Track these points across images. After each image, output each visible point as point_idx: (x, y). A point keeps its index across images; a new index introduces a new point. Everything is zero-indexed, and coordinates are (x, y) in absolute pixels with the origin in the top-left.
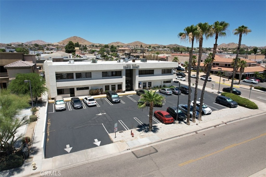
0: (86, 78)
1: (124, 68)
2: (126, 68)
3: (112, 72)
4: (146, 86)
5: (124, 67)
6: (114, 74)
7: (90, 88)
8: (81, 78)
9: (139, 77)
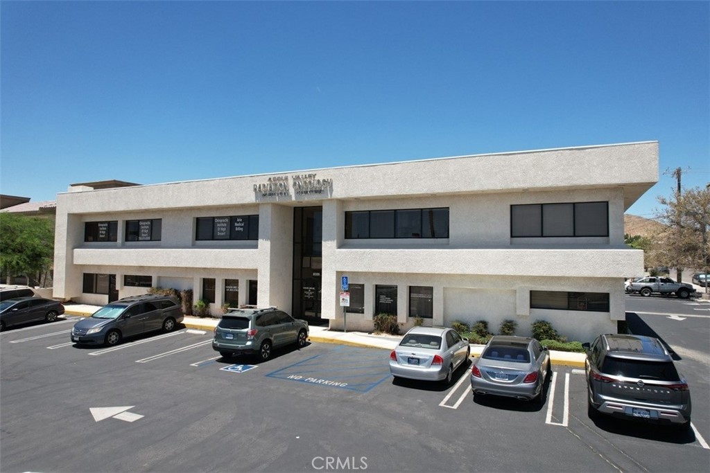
0: (151, 240)
1: (256, 198)
2: (264, 195)
3: (233, 219)
4: (392, 310)
5: (255, 190)
6: (239, 227)
7: (154, 283)
8: (138, 240)
9: (340, 246)
